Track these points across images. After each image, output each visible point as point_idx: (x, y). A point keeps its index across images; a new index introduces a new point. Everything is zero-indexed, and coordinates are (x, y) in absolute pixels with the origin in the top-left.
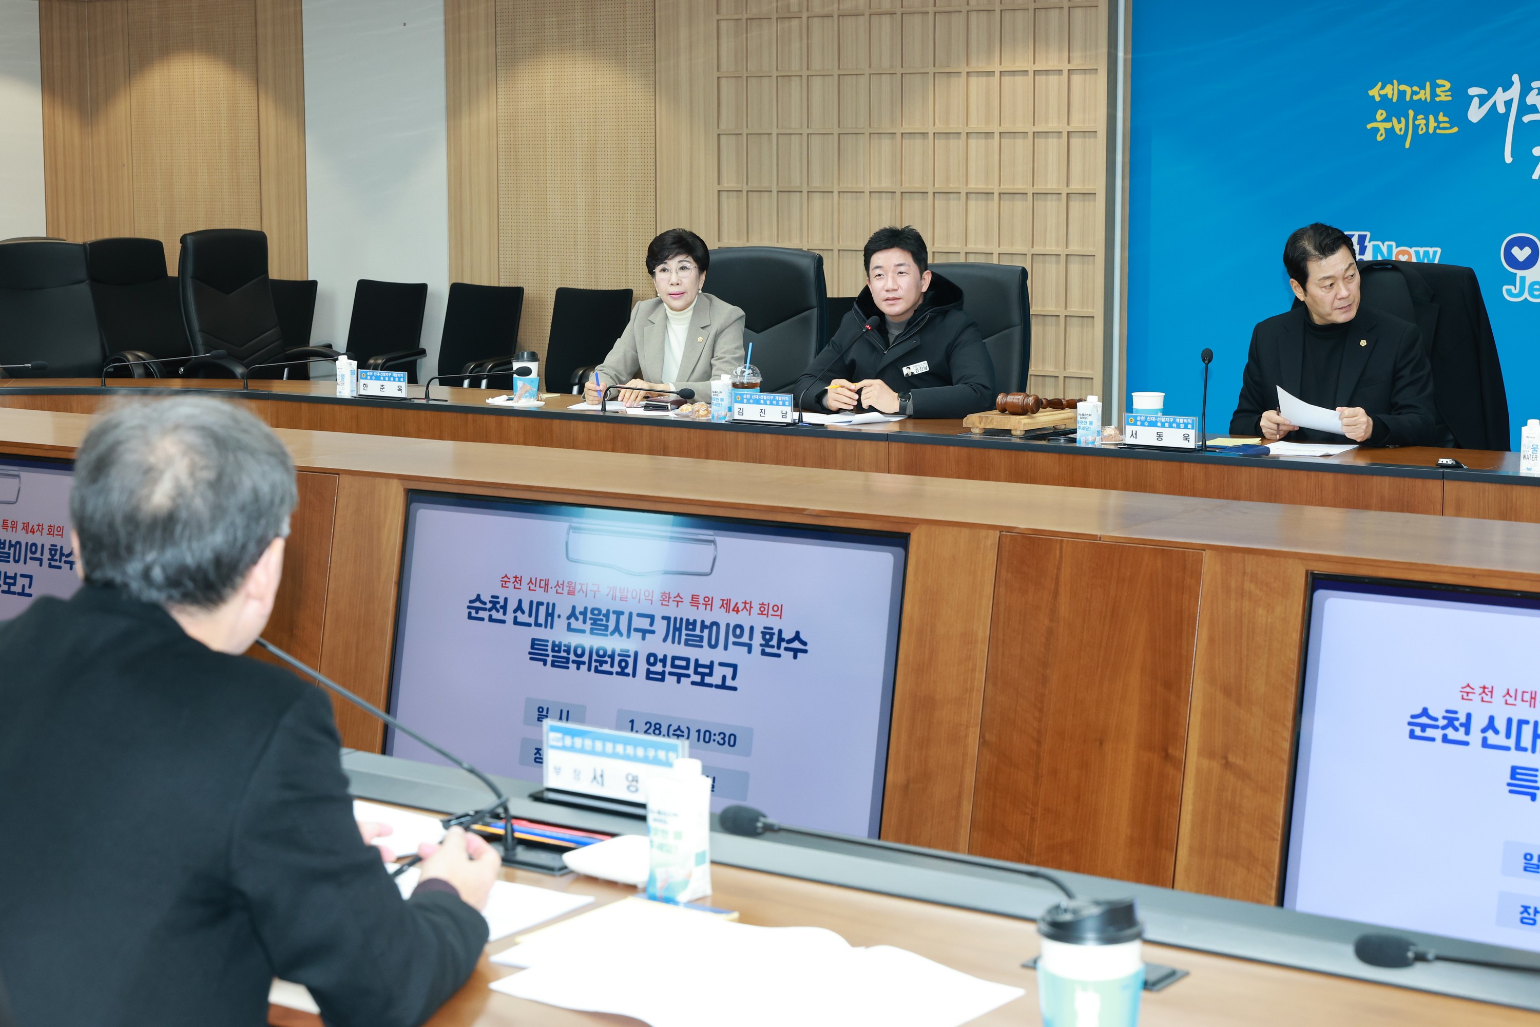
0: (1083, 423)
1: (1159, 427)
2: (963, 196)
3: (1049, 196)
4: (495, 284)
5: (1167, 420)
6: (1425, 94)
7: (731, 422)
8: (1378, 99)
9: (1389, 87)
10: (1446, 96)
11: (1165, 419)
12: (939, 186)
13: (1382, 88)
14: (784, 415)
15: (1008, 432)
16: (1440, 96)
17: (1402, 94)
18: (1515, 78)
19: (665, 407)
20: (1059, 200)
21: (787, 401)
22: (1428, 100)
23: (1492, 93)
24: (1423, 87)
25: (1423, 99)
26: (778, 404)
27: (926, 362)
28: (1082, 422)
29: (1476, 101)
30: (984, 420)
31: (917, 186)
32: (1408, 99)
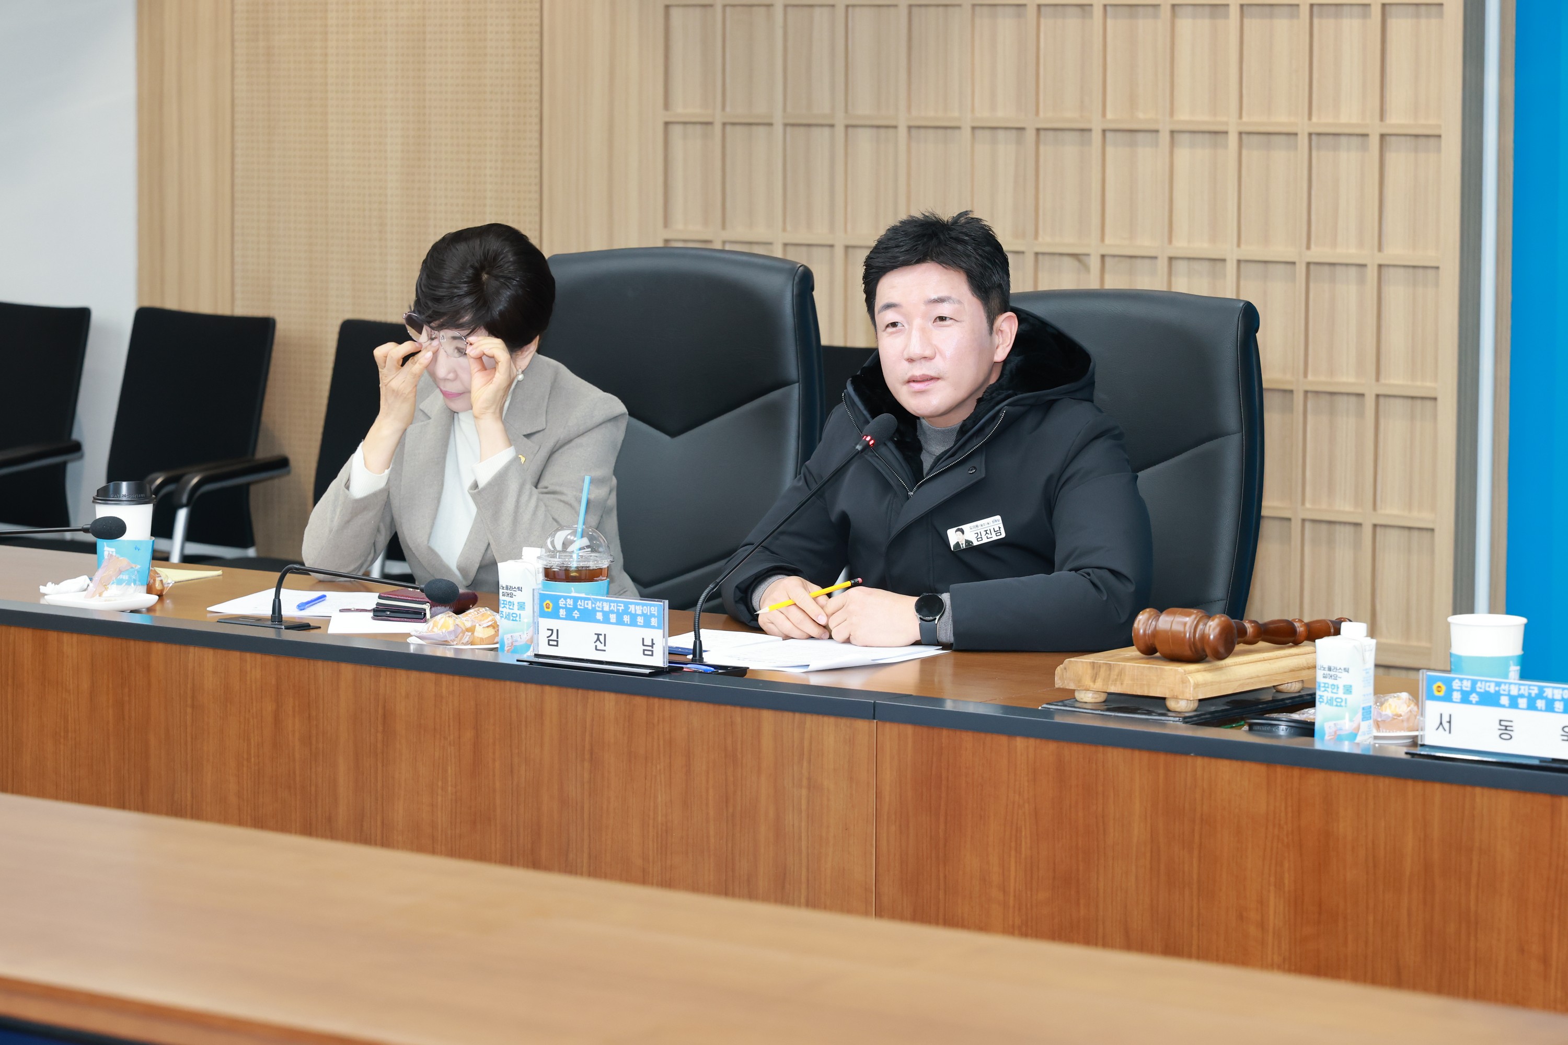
0: (1329, 690)
1: (1503, 706)
2: (1165, 137)
3: (1344, 140)
4: (224, 309)
5: (1524, 690)
7: (531, 663)
11: (1519, 689)
12: (1115, 115)
14: (648, 649)
15: (1157, 704)
19: (420, 613)
20: (1364, 148)
21: (653, 616)
26: (633, 623)
27: (998, 517)
28: (1326, 686)
30: (1103, 672)
31: (1070, 115)
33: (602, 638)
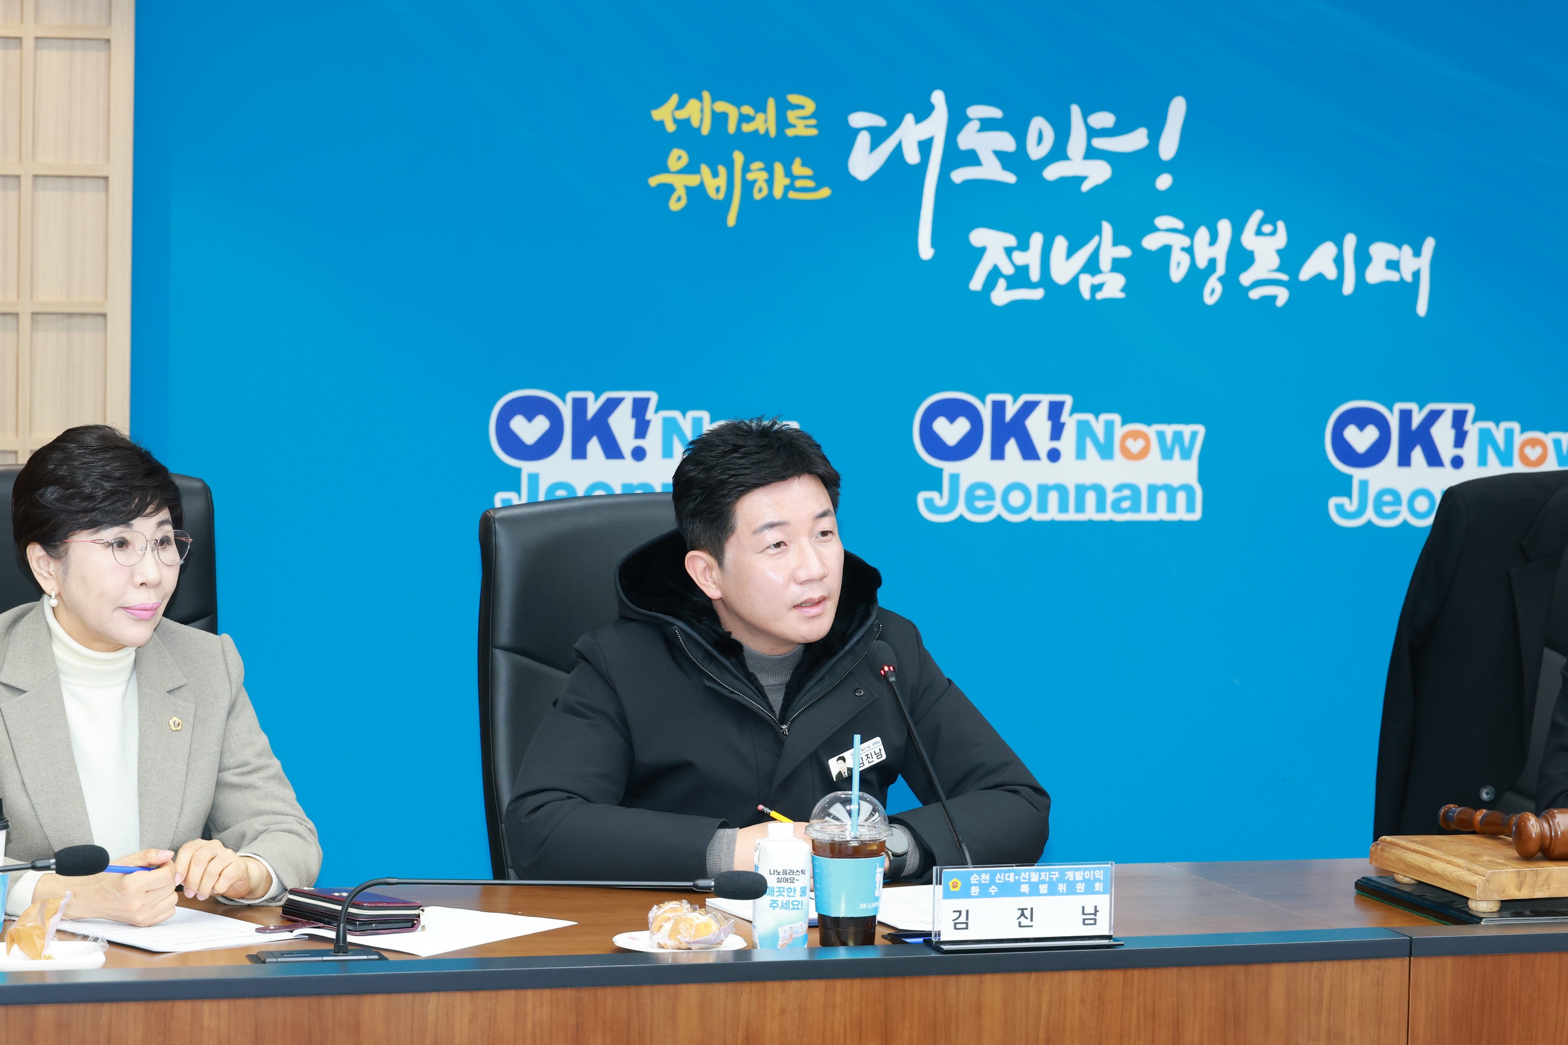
6: (766, 121)
8: (671, 127)
9: (693, 104)
10: (807, 126)
13: (680, 106)
14: (1090, 917)
16: (794, 126)
17: (720, 119)
18: (938, 98)
21: (1099, 880)
22: (773, 133)
23: (894, 125)
24: (761, 108)
25: (762, 131)
26: (1070, 891)
27: (878, 739)
29: (864, 139)
32: (732, 129)
33: (1027, 913)
